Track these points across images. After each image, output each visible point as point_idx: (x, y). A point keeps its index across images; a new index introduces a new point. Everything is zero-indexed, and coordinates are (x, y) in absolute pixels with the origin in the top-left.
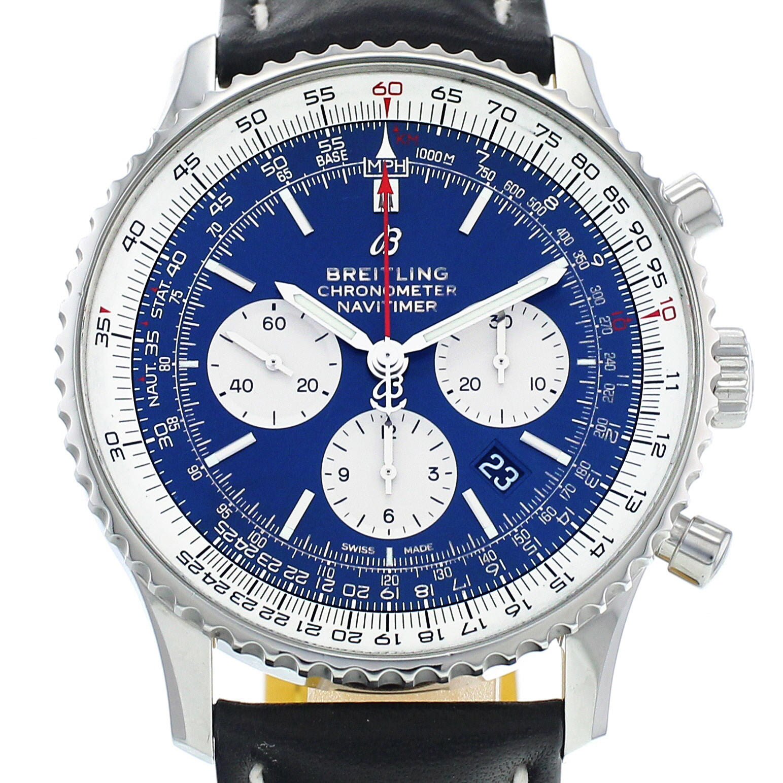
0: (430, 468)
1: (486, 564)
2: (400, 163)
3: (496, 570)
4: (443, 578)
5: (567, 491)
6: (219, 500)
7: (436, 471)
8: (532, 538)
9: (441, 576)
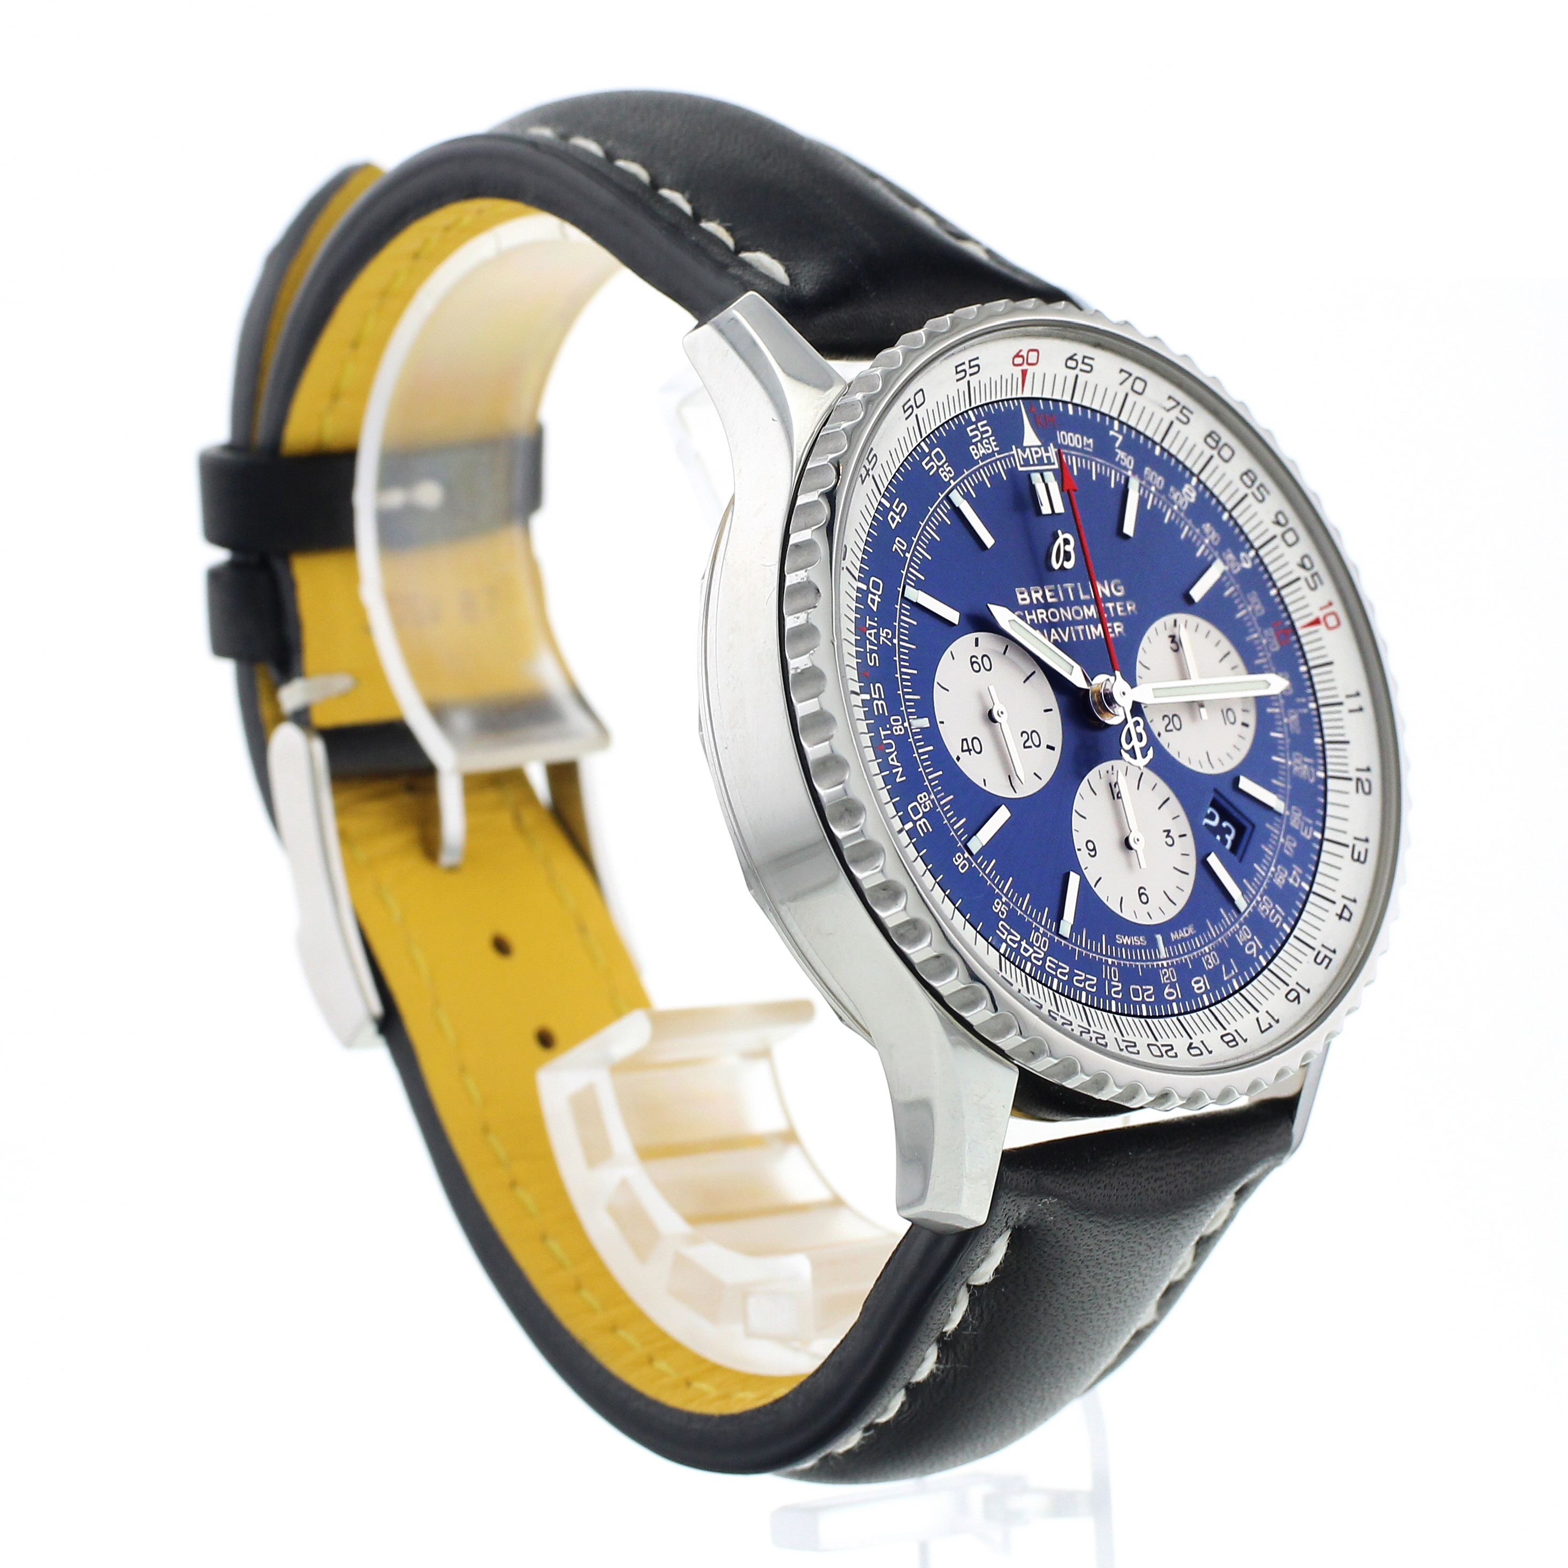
0: (1165, 831)
1: (1245, 943)
3: (1254, 950)
4: (1213, 965)
5: (1290, 846)
6: (992, 896)
7: (1171, 834)
8: (1274, 907)
9: (1210, 965)
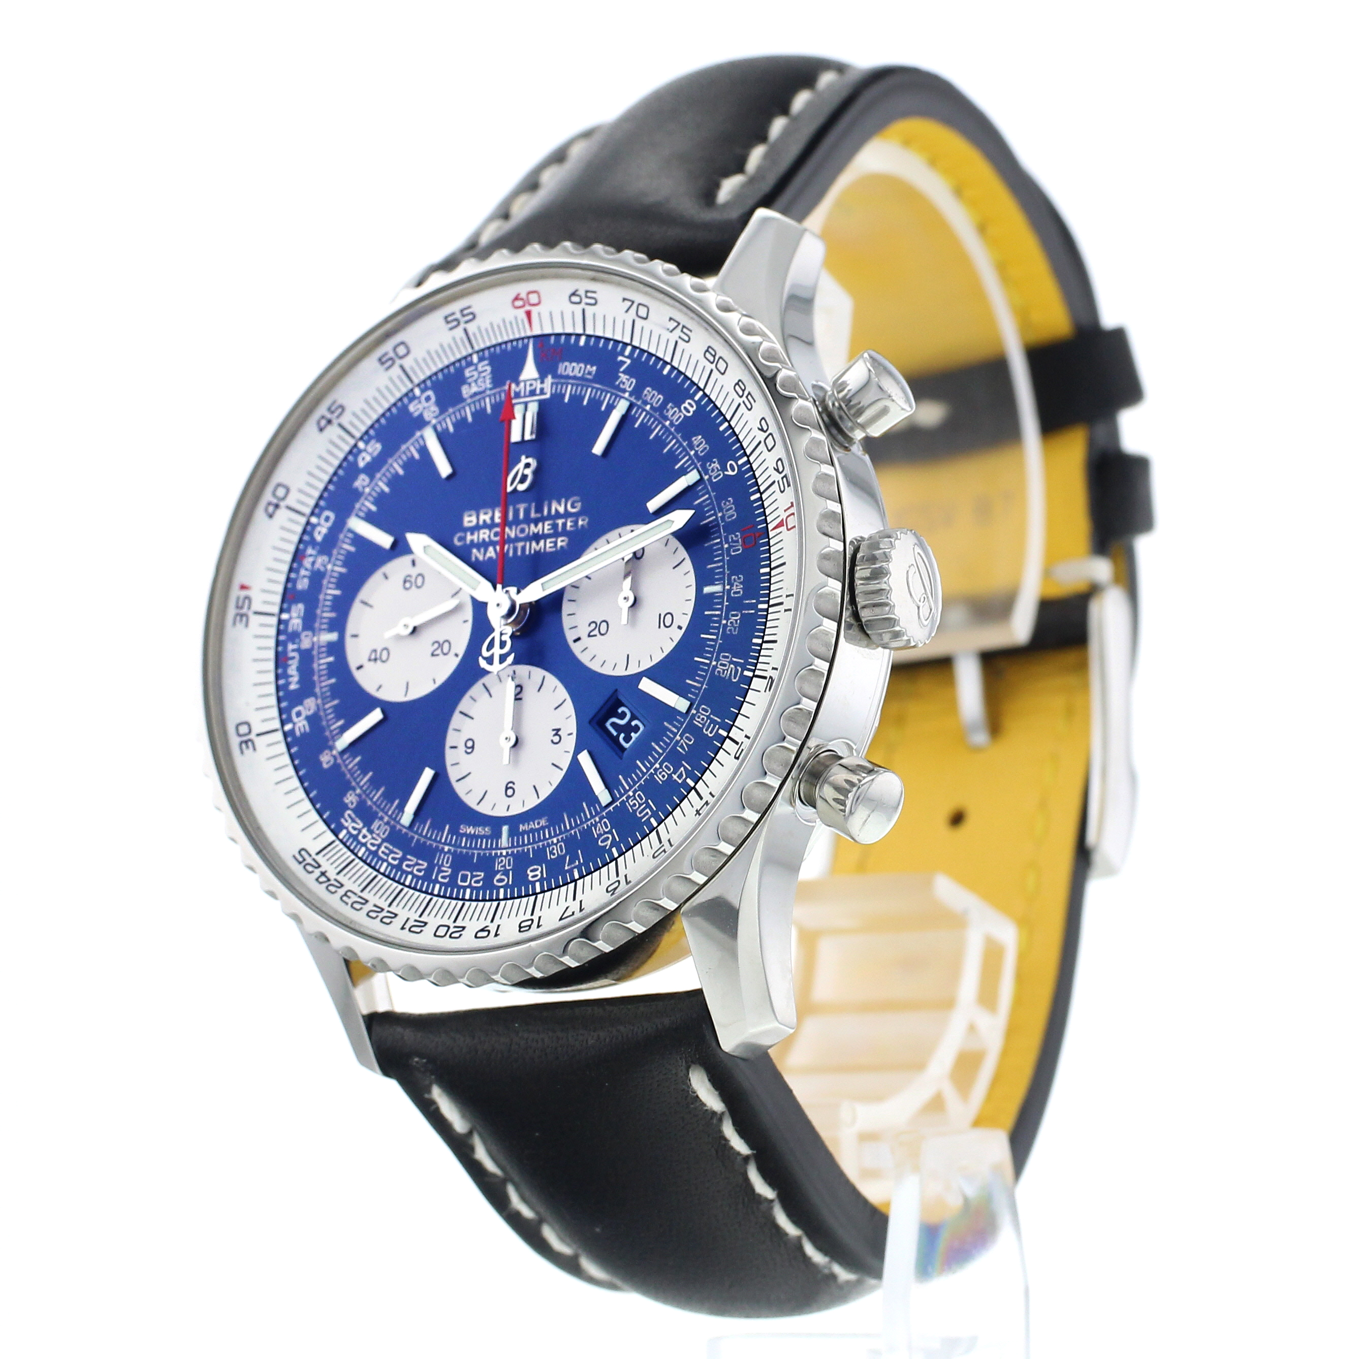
0: (554, 730)
1: (600, 835)
2: (542, 382)
3: (609, 842)
4: (556, 855)
5: (685, 742)
6: (347, 787)
7: (559, 733)
8: (646, 802)
9: (554, 854)
